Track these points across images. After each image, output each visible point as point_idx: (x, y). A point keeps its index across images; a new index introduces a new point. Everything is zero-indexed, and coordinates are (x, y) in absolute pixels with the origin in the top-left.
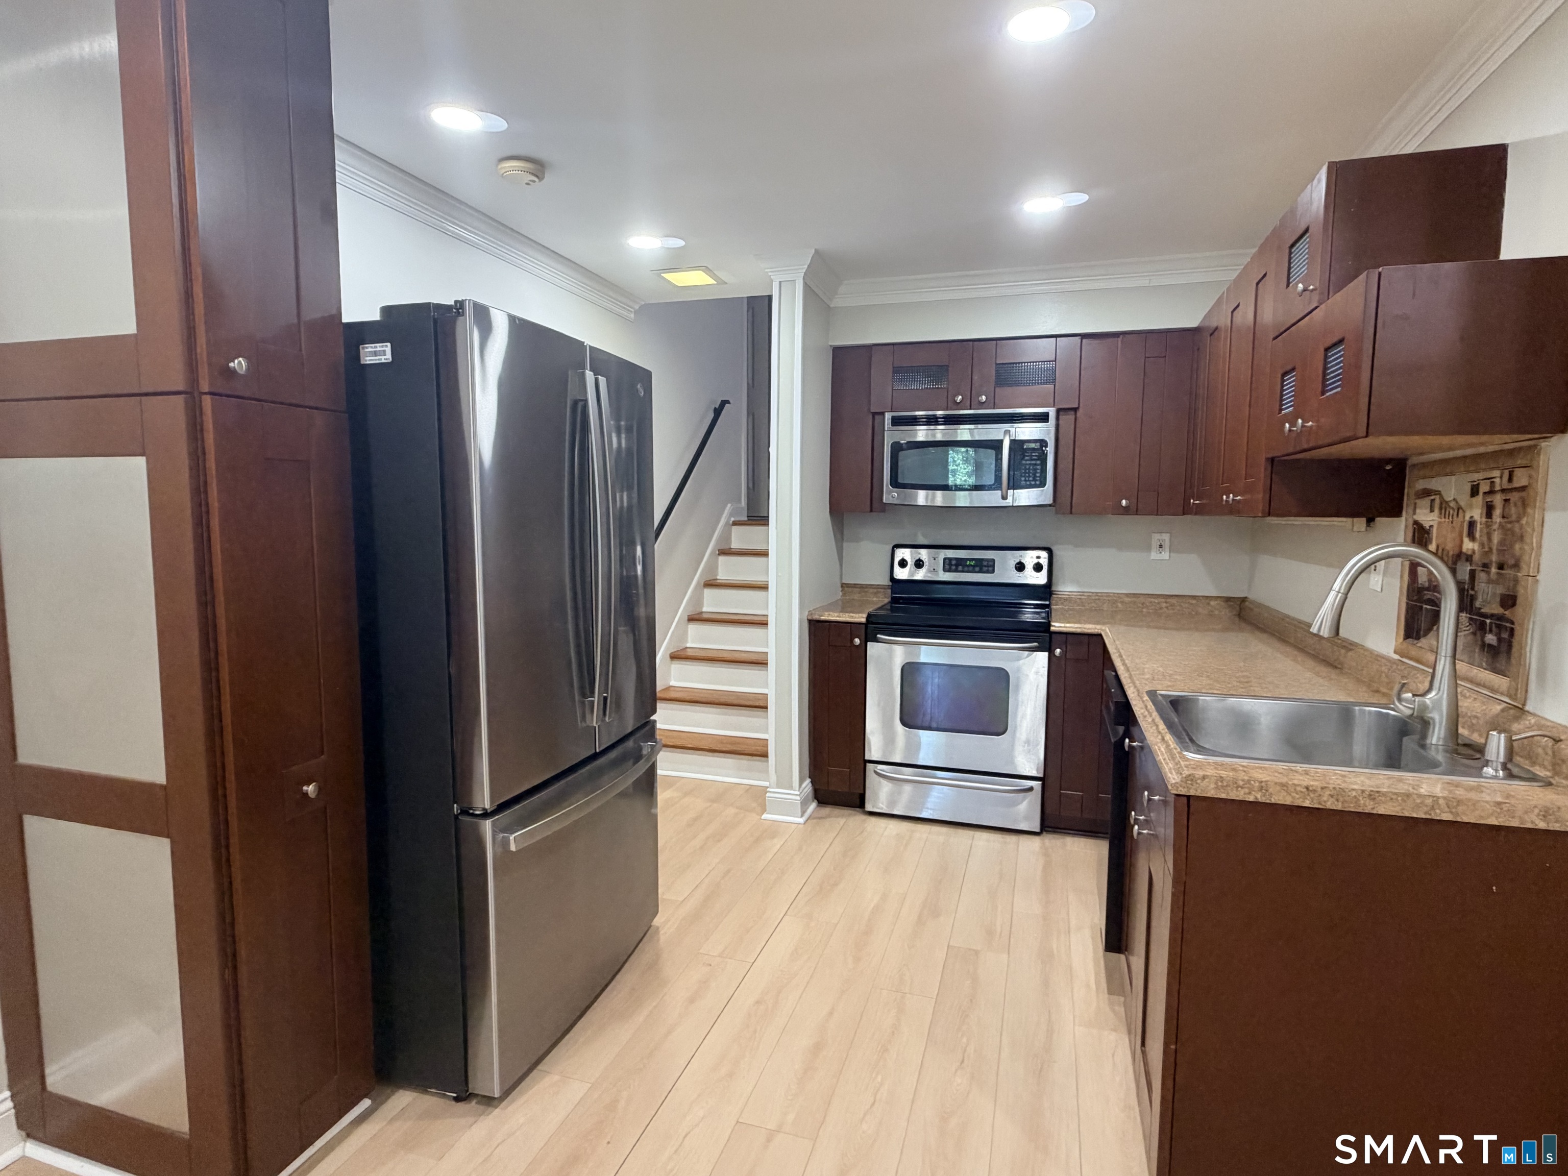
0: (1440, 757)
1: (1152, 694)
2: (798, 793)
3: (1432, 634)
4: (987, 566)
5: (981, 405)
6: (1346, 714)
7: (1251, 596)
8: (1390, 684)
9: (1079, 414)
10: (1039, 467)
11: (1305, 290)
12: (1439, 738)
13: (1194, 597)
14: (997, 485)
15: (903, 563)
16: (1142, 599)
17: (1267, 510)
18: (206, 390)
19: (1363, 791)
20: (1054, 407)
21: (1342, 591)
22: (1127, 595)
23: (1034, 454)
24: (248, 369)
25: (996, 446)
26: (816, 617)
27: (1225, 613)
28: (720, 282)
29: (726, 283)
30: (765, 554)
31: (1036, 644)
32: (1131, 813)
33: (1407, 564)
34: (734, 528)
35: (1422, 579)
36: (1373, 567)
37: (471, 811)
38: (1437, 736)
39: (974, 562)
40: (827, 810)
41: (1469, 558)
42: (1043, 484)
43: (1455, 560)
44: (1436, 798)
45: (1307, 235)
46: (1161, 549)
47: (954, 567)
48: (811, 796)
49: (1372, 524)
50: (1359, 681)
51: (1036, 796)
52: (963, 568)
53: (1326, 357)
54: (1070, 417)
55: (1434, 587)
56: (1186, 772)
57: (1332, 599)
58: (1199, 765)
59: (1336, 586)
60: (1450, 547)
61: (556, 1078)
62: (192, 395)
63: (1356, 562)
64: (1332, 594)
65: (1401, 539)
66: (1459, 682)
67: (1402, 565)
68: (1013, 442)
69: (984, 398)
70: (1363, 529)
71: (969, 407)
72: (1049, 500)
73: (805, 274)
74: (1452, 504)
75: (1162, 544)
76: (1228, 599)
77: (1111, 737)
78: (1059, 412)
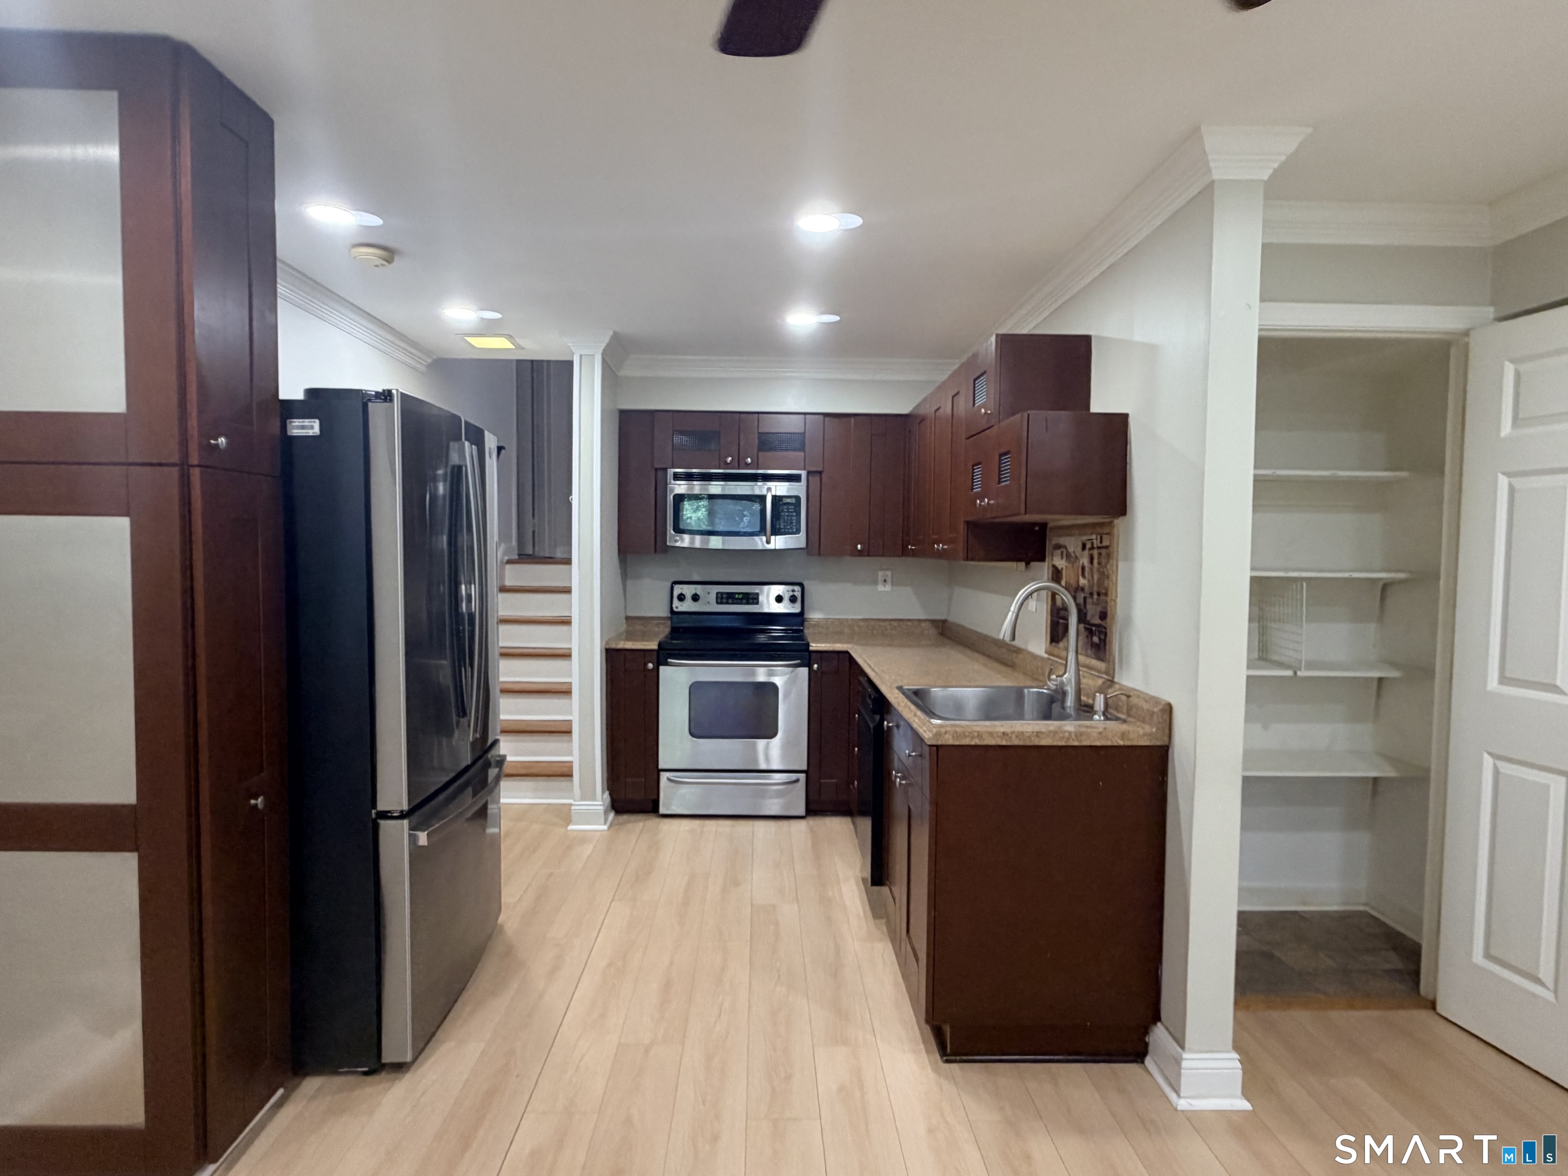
0: (1072, 713)
1: (900, 688)
2: (601, 803)
3: (1065, 640)
4: (753, 599)
5: (747, 466)
6: (1019, 694)
7: (951, 619)
8: (1043, 674)
9: (824, 475)
10: (794, 518)
11: (986, 413)
12: (1071, 702)
13: (909, 620)
14: (762, 531)
15: (681, 598)
16: (872, 623)
17: (966, 557)
18: (196, 462)
19: (1033, 732)
20: (804, 469)
21: (1016, 611)
22: (862, 620)
23: (790, 507)
24: (227, 443)
25: (762, 499)
26: (613, 646)
27: (932, 631)
28: (519, 347)
29: (523, 348)
30: (568, 591)
31: (798, 661)
32: (892, 772)
33: (1050, 593)
34: (508, 567)
35: (1059, 603)
36: (1030, 597)
37: (389, 814)
38: (1070, 702)
39: (741, 595)
40: (625, 817)
41: (1083, 589)
42: (798, 531)
43: (1075, 590)
44: (1070, 733)
45: (985, 376)
46: (885, 583)
47: (724, 601)
48: (610, 807)
49: (1028, 566)
50: (1025, 674)
51: (802, 785)
52: (733, 600)
53: (1000, 460)
54: (817, 478)
55: (1065, 608)
56: (935, 730)
57: (1010, 616)
58: (941, 726)
59: (1012, 609)
60: (1073, 582)
61: (453, 1044)
62: (184, 467)
63: (1022, 594)
64: (1010, 613)
65: (1046, 578)
66: (1081, 668)
67: (1047, 594)
68: (774, 498)
69: (749, 460)
70: (1023, 570)
71: (737, 467)
72: (803, 544)
73: (604, 350)
74: (1073, 555)
75: (886, 579)
76: (933, 622)
77: (869, 723)
78: (809, 473)
